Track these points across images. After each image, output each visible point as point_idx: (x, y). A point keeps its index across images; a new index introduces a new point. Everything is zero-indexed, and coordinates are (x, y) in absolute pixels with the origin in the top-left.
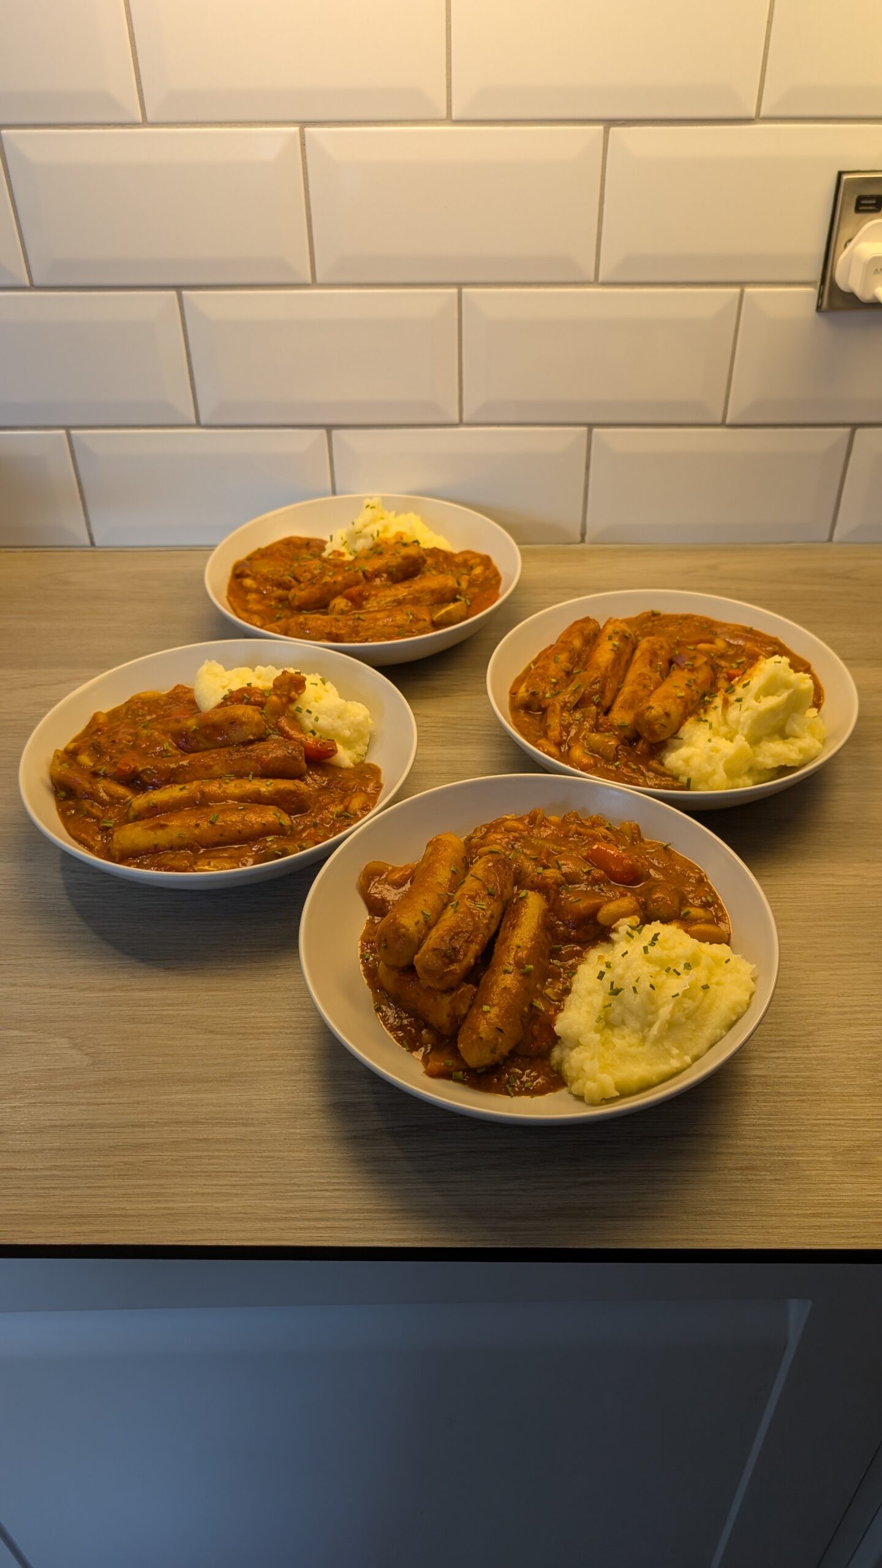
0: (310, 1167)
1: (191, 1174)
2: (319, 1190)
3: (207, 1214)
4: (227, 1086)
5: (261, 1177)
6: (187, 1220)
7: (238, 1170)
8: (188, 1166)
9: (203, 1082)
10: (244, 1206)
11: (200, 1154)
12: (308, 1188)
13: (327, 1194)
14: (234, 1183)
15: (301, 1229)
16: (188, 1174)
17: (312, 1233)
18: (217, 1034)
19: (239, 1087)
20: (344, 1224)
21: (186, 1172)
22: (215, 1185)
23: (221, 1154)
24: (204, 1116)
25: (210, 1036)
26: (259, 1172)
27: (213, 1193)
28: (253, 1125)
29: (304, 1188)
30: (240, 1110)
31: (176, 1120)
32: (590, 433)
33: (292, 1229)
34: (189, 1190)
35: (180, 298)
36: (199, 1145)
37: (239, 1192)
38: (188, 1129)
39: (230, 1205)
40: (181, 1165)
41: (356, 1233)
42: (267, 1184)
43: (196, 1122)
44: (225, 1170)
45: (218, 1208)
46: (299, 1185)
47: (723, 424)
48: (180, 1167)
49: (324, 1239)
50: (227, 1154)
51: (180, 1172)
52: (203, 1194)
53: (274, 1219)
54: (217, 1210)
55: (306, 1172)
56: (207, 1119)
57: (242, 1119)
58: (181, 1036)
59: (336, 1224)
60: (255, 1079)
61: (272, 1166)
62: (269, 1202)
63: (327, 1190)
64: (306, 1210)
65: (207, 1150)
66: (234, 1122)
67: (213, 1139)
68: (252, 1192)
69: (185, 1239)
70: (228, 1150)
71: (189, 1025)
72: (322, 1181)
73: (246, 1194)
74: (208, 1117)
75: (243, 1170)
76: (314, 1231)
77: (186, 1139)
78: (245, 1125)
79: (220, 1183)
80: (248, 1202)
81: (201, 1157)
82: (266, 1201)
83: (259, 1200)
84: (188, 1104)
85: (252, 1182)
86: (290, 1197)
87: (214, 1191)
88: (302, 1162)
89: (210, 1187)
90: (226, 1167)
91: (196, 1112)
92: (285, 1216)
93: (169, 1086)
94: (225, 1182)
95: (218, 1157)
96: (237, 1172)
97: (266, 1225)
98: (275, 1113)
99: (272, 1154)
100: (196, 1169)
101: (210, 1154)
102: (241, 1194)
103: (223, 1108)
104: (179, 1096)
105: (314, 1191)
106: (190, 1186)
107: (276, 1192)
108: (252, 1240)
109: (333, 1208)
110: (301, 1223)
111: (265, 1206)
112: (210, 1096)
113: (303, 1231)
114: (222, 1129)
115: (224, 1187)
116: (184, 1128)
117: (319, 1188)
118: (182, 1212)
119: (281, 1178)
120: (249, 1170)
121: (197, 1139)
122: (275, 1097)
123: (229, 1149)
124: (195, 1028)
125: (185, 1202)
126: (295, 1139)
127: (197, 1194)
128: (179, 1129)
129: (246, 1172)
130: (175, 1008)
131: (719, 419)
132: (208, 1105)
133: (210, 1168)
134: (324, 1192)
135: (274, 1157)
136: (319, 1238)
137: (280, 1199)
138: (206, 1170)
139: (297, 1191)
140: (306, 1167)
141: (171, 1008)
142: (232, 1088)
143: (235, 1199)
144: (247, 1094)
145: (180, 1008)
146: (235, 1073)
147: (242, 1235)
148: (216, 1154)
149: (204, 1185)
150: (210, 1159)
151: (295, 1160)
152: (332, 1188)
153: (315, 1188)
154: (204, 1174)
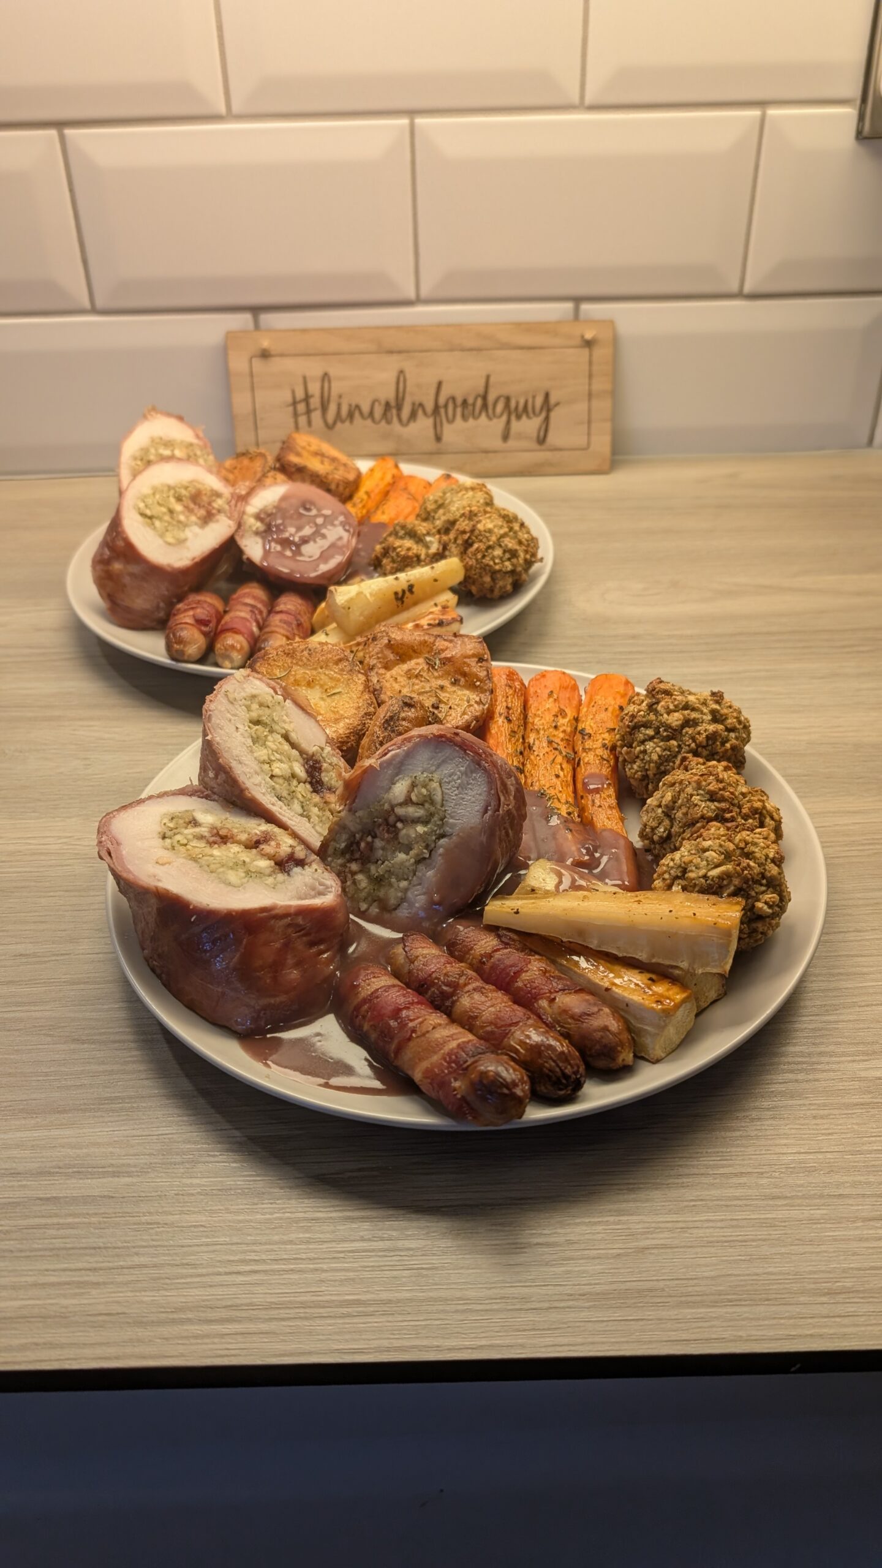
0: (214, 1237)
1: (28, 1254)
2: (227, 1274)
3: (50, 1317)
4: (94, 1117)
5: (137, 1254)
6: (15, 1329)
7: (101, 1245)
8: (25, 1242)
9: (59, 1112)
10: (107, 1302)
11: (43, 1221)
12: (210, 1270)
13: (240, 1279)
14: (95, 1265)
15: (196, 1337)
16: (23, 1254)
17: (214, 1343)
18: (83, 1043)
19: (109, 1119)
20: (263, 1327)
21: (21, 1251)
22: (64, 1270)
23: (77, 1220)
24: (54, 1163)
25: (72, 1046)
26: (134, 1247)
27: (60, 1284)
28: (129, 1174)
29: (204, 1271)
30: (111, 1153)
31: (12, 1171)
32: (577, 310)
33: (182, 1338)
34: (23, 1279)
35: (62, 139)
36: (43, 1207)
37: (101, 1280)
38: (29, 1183)
39: (86, 1302)
40: (13, 1240)
41: (285, 1341)
42: (145, 1266)
43: (42, 1173)
44: (82, 1245)
45: (66, 1307)
46: (194, 1266)
47: (740, 295)
48: (12, 1242)
49: (233, 1352)
50: (86, 1220)
51: (11, 1251)
52: (44, 1285)
53: (153, 1322)
54: (63, 1310)
55: (207, 1245)
56: (60, 1168)
57: (112, 1165)
58: (30, 1047)
59: (252, 1327)
60: (135, 1105)
61: (154, 1237)
62: (147, 1293)
63: (239, 1273)
64: (207, 1307)
65: (56, 1215)
66: (100, 1170)
67: (67, 1197)
68: (120, 1279)
69: (10, 1360)
70: (88, 1214)
71: (43, 1032)
72: (232, 1258)
73: (112, 1283)
74: (61, 1164)
75: (109, 1245)
76: (216, 1340)
77: (26, 1200)
78: (115, 1174)
79: (72, 1266)
80: (113, 1295)
81: (45, 1226)
82: (143, 1293)
83: (132, 1291)
84: (33, 1146)
85: (121, 1263)
86: (180, 1286)
87: (63, 1279)
88: (202, 1229)
89: (56, 1273)
90: (84, 1240)
91: (43, 1157)
92: (171, 1316)
93: (6, 1120)
94: (80, 1265)
95: (70, 1226)
96: (99, 1248)
97: (141, 1333)
98: (163, 1155)
99: (155, 1218)
100: (36, 1246)
101: (61, 1221)
102: (104, 1283)
103: (85, 1151)
104: (19, 1134)
105: (219, 1274)
106: (26, 1273)
107: (159, 1278)
108: (117, 1358)
109: (248, 1301)
110: (197, 1327)
111: (142, 1302)
112: (67, 1132)
113: (199, 1341)
114: (81, 1181)
115: (78, 1273)
116: (24, 1183)
117: (227, 1270)
118: (8, 1315)
119: (169, 1255)
120: (120, 1244)
121: (41, 1199)
122: (164, 1132)
123: (91, 1212)
124: (50, 1035)
125: (15, 1299)
126: (193, 1195)
127: (35, 1285)
128: (15, 1184)
129: (115, 1248)
130: (24, 1008)
131: (734, 287)
132: (63, 1147)
133: (58, 1243)
134: (234, 1276)
135: (159, 1223)
136: (226, 1352)
137: (166, 1290)
138: (51, 1246)
139: (191, 1276)
140: (207, 1237)
141: (19, 1008)
142: (101, 1119)
143: (94, 1292)
144: (122, 1128)
145: (33, 1008)
146: (106, 1099)
147: (99, 1351)
148: (70, 1220)
149: (47, 1270)
150: (58, 1229)
151: (191, 1226)
152: (248, 1268)
153: (220, 1270)
154: (47, 1253)
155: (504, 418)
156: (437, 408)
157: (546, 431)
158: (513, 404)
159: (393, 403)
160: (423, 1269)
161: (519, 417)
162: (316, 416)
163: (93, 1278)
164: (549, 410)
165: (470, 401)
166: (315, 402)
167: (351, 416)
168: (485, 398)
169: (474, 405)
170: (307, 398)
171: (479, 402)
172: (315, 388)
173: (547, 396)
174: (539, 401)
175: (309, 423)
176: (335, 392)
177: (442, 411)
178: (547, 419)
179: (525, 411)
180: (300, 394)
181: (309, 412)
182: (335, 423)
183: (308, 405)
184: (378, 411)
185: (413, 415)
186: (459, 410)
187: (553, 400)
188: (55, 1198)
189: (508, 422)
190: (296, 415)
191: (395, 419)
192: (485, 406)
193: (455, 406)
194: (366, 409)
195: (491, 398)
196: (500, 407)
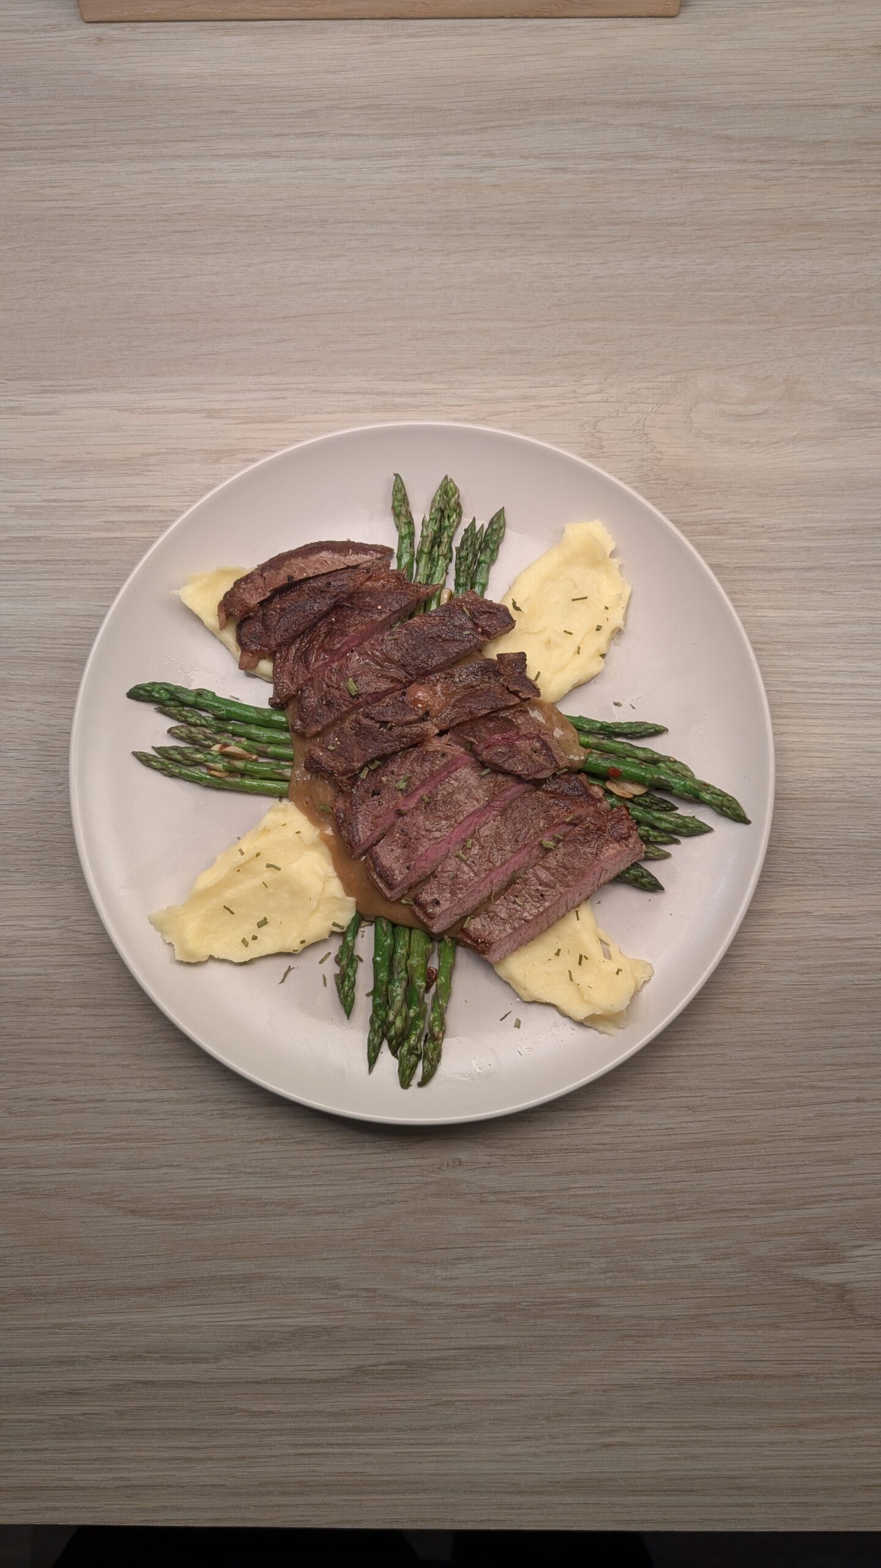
160: (440, 1456)
163: (194, 1454)
188: (151, 1381)
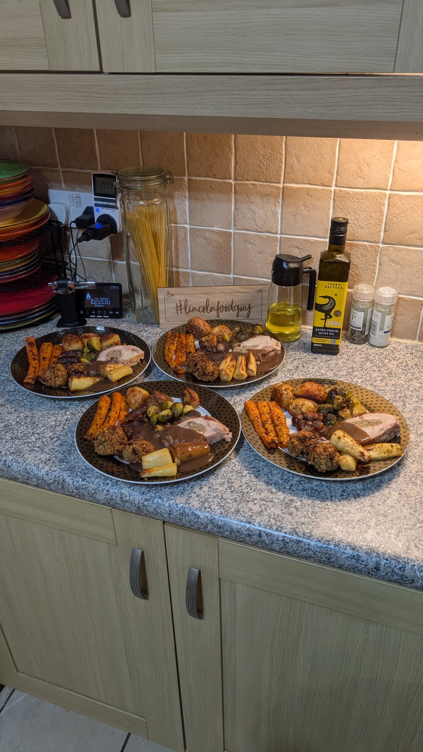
155: (237, 311)
156: (218, 308)
157: (249, 314)
158: (240, 307)
159: (205, 307)
161: (241, 311)
162: (183, 310)
164: (250, 309)
165: (228, 306)
166: (183, 307)
167: (193, 310)
168: (232, 306)
169: (228, 308)
170: (181, 306)
171: (230, 306)
172: (183, 303)
173: (250, 305)
174: (247, 306)
175: (181, 313)
176: (189, 304)
177: (219, 309)
178: (249, 311)
179: (243, 309)
180: (179, 305)
181: (181, 309)
182: (188, 312)
183: (181, 307)
184: (201, 309)
185: (211, 310)
186: (224, 309)
187: (251, 306)
189: (238, 312)
190: (177, 310)
191: (206, 311)
192: (232, 308)
193: (223, 308)
194: (197, 309)
195: (233, 306)
196: (236, 308)
